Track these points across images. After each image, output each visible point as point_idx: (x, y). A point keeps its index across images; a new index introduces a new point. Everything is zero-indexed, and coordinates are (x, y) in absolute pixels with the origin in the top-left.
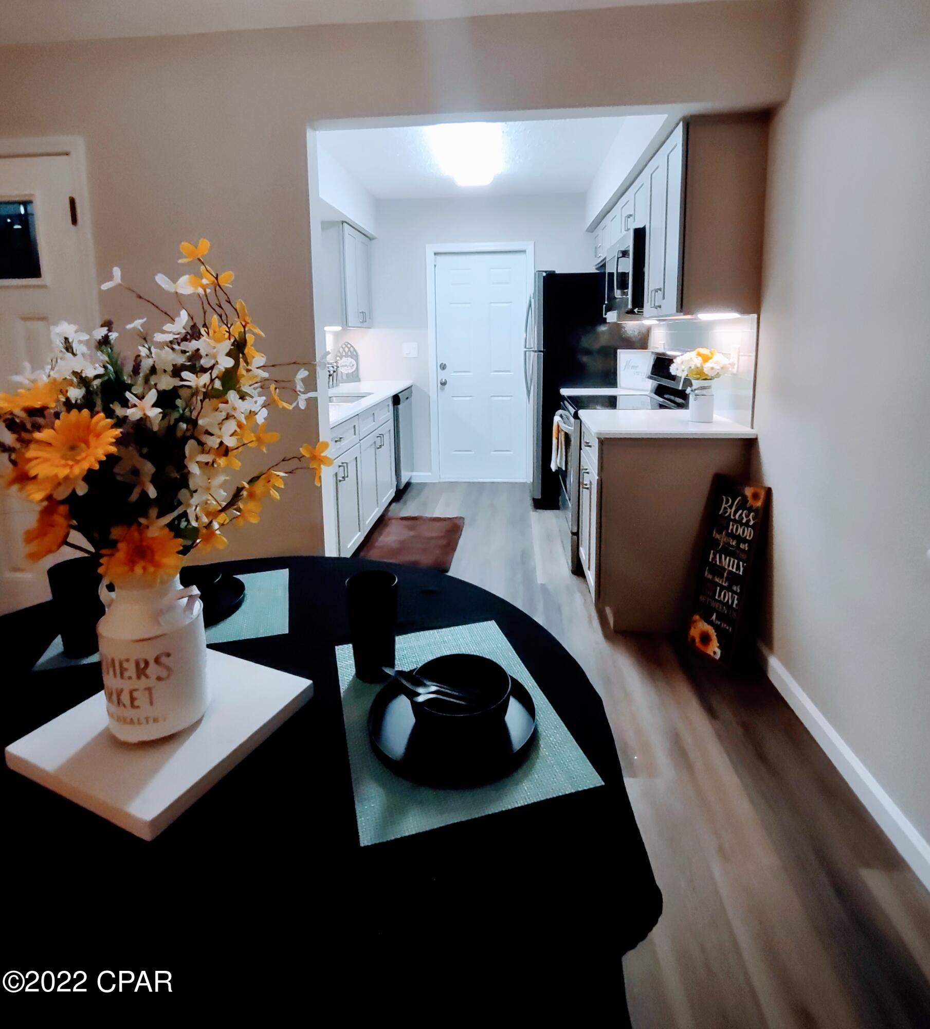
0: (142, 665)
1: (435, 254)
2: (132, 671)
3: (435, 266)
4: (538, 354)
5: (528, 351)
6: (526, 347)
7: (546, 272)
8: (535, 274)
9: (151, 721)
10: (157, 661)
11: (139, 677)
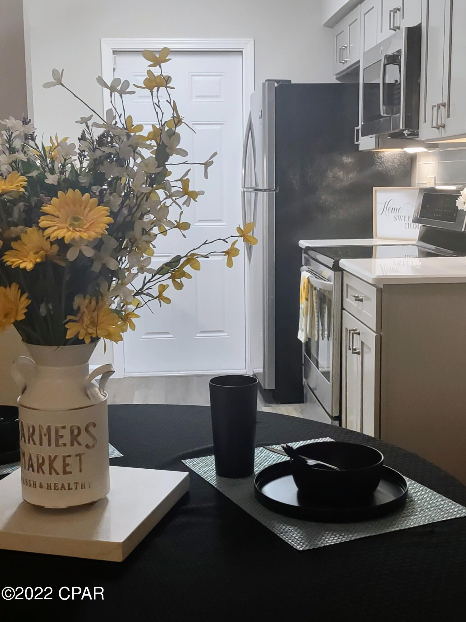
0: (76, 432)
1: (115, 52)
2: (67, 439)
3: (114, 70)
4: (268, 193)
5: (247, 192)
6: (244, 187)
7: (277, 81)
8: (264, 84)
9: (79, 486)
10: (87, 430)
11: (72, 445)
